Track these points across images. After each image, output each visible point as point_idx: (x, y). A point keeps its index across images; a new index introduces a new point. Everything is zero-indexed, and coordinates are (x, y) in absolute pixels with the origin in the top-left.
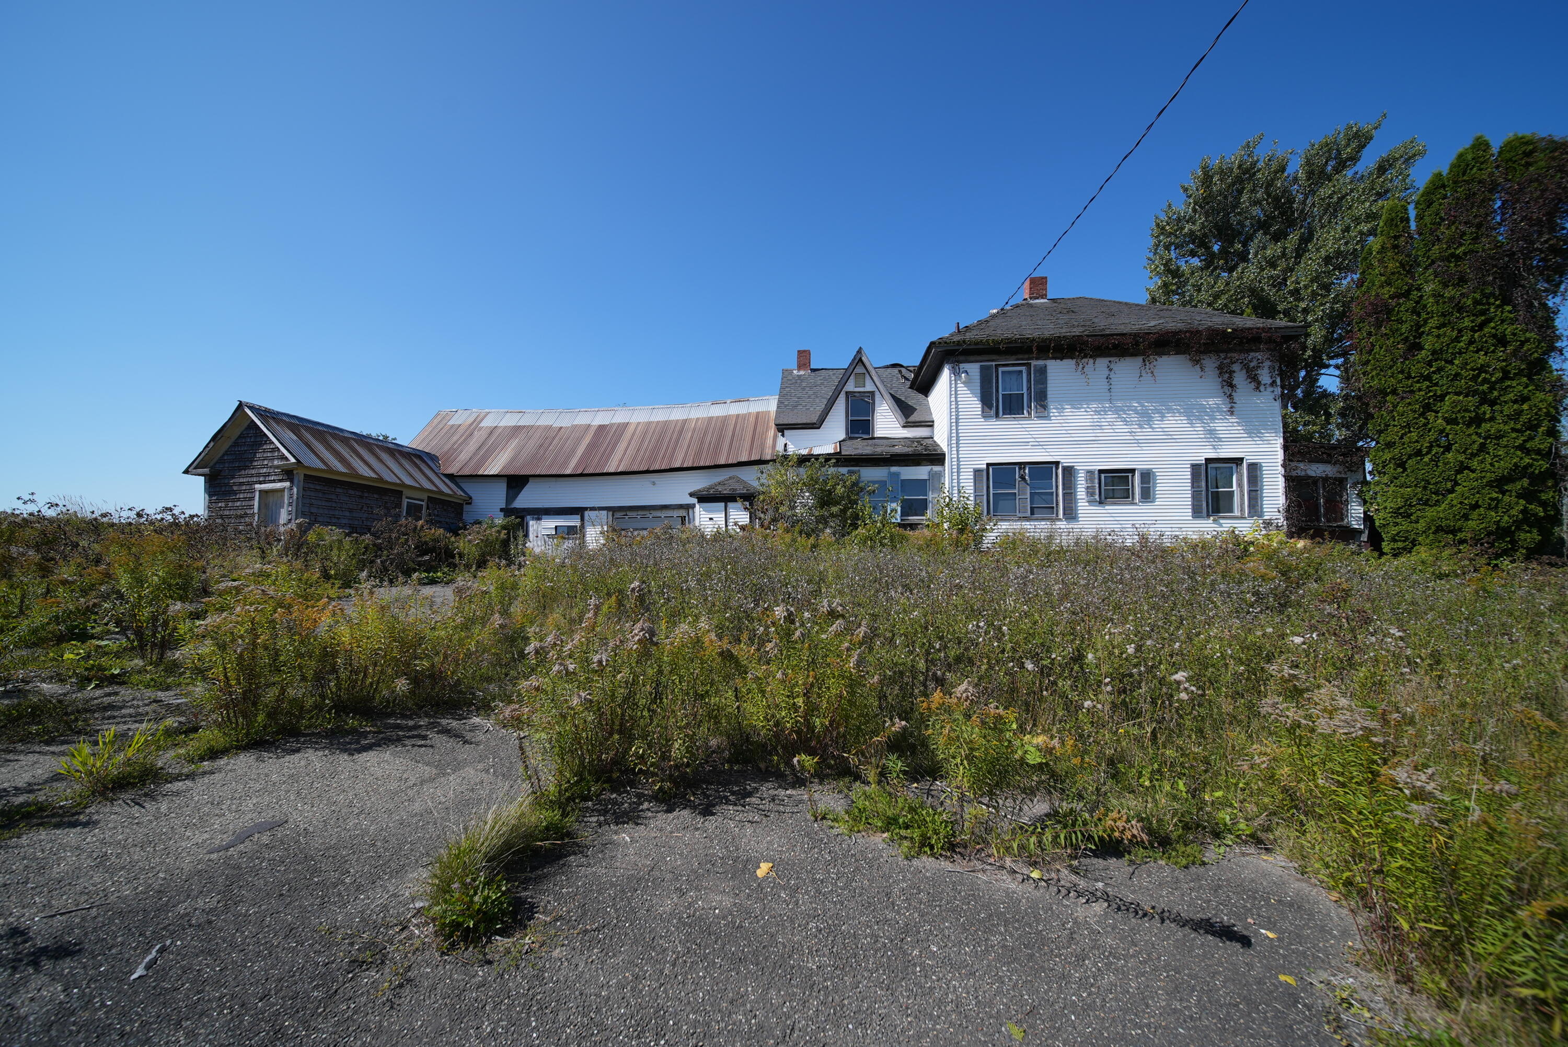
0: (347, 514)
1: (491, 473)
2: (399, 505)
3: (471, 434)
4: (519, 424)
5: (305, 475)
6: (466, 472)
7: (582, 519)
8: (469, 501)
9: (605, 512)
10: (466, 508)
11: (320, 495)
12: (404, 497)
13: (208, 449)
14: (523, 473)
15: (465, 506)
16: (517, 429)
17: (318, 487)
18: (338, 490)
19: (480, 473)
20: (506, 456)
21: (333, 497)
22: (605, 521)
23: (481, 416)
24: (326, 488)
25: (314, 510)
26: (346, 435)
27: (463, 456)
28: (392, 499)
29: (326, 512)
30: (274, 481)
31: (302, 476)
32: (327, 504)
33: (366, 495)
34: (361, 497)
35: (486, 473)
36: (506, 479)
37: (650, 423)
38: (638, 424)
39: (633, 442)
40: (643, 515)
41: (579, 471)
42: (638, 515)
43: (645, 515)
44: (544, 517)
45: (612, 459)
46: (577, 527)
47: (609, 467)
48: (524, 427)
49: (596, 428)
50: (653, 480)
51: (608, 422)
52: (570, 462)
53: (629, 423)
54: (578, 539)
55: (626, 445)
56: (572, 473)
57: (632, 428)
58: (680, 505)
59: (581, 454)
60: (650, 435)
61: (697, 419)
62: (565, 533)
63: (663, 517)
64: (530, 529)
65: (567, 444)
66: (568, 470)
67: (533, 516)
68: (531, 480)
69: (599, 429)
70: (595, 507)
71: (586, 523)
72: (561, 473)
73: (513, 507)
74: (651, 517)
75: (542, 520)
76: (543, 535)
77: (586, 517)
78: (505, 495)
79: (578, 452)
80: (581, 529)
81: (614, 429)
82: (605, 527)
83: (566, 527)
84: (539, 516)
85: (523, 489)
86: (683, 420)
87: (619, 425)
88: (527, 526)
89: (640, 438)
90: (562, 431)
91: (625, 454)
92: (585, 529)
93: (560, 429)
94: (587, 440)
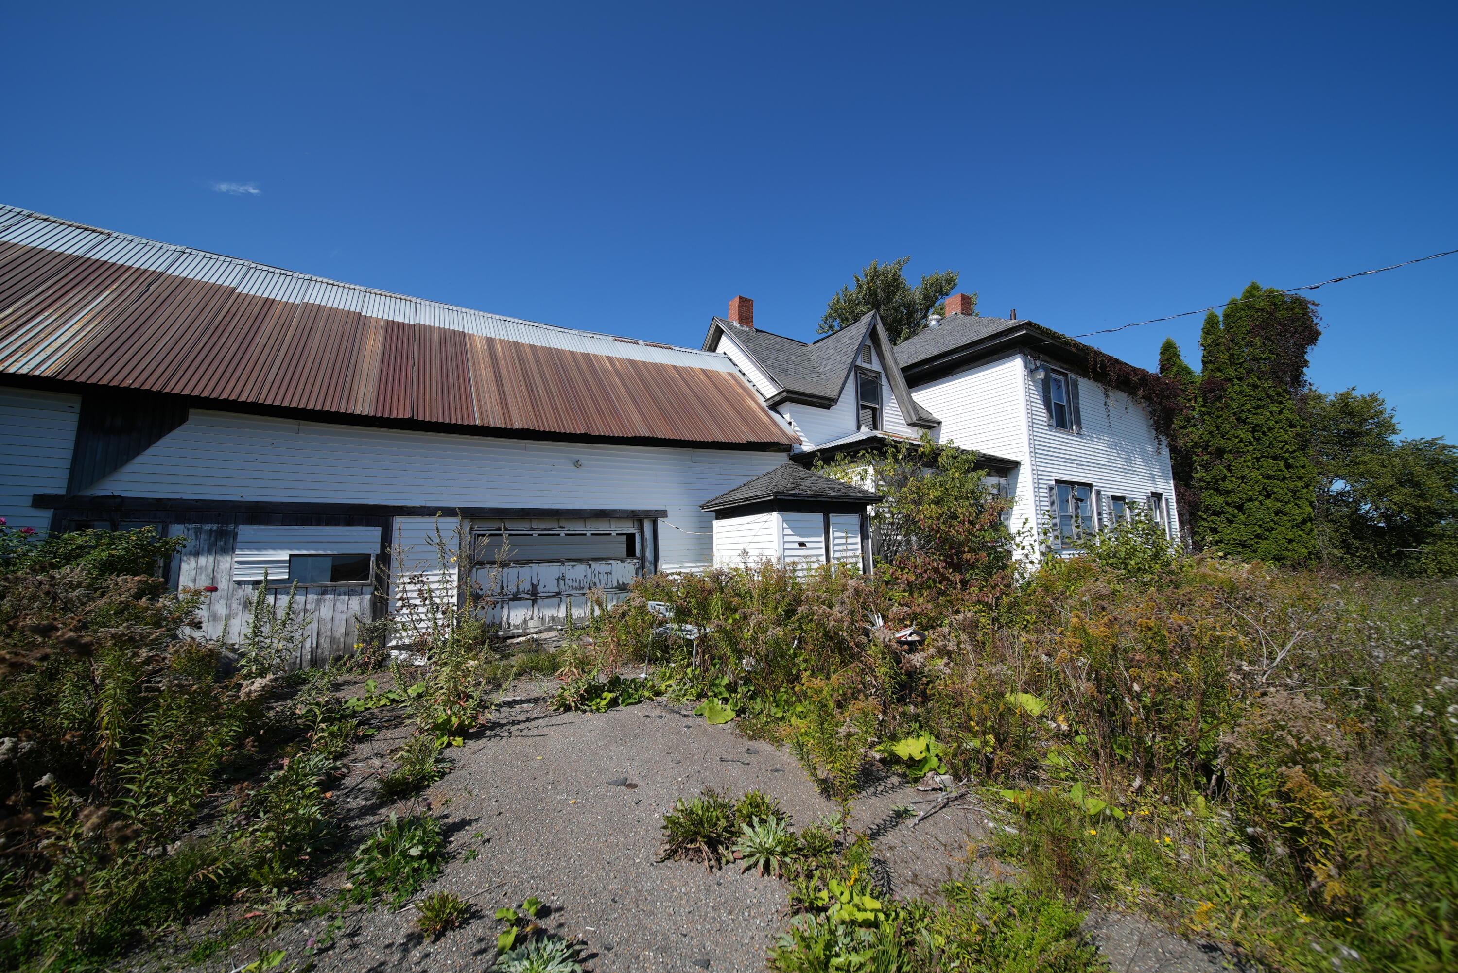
4: (99, 256)
7: (386, 539)
9: (451, 524)
14: (178, 387)
16: (91, 270)
20: (73, 326)
22: (452, 544)
36: (76, 403)
37: (516, 345)
38: (490, 341)
39: (504, 372)
40: (545, 530)
41: (402, 412)
42: (532, 529)
43: (550, 530)
44: (245, 531)
45: (479, 400)
46: (368, 556)
47: (481, 414)
48: (123, 269)
49: (382, 325)
50: (577, 457)
51: (409, 320)
52: (355, 387)
53: (463, 333)
54: (371, 589)
55: (491, 375)
56: (379, 415)
57: (480, 346)
58: (633, 511)
59: (375, 372)
60: (534, 367)
61: (608, 358)
62: (329, 574)
63: (589, 534)
64: (184, 566)
65: (316, 342)
66: (359, 406)
67: (207, 527)
68: (195, 416)
69: (393, 329)
70: (422, 507)
71: (395, 549)
72: (342, 411)
73: (108, 493)
74: (562, 535)
75: (239, 538)
76: (239, 583)
77: (395, 533)
78: (69, 454)
79: (365, 368)
80: (378, 565)
81: (436, 337)
82: (453, 559)
83: (330, 559)
84: (231, 527)
85: (159, 436)
86: (582, 354)
87: (443, 332)
88: (168, 558)
89: (514, 367)
90: (277, 311)
91: (502, 392)
92: (394, 564)
93: (269, 303)
94: (373, 345)
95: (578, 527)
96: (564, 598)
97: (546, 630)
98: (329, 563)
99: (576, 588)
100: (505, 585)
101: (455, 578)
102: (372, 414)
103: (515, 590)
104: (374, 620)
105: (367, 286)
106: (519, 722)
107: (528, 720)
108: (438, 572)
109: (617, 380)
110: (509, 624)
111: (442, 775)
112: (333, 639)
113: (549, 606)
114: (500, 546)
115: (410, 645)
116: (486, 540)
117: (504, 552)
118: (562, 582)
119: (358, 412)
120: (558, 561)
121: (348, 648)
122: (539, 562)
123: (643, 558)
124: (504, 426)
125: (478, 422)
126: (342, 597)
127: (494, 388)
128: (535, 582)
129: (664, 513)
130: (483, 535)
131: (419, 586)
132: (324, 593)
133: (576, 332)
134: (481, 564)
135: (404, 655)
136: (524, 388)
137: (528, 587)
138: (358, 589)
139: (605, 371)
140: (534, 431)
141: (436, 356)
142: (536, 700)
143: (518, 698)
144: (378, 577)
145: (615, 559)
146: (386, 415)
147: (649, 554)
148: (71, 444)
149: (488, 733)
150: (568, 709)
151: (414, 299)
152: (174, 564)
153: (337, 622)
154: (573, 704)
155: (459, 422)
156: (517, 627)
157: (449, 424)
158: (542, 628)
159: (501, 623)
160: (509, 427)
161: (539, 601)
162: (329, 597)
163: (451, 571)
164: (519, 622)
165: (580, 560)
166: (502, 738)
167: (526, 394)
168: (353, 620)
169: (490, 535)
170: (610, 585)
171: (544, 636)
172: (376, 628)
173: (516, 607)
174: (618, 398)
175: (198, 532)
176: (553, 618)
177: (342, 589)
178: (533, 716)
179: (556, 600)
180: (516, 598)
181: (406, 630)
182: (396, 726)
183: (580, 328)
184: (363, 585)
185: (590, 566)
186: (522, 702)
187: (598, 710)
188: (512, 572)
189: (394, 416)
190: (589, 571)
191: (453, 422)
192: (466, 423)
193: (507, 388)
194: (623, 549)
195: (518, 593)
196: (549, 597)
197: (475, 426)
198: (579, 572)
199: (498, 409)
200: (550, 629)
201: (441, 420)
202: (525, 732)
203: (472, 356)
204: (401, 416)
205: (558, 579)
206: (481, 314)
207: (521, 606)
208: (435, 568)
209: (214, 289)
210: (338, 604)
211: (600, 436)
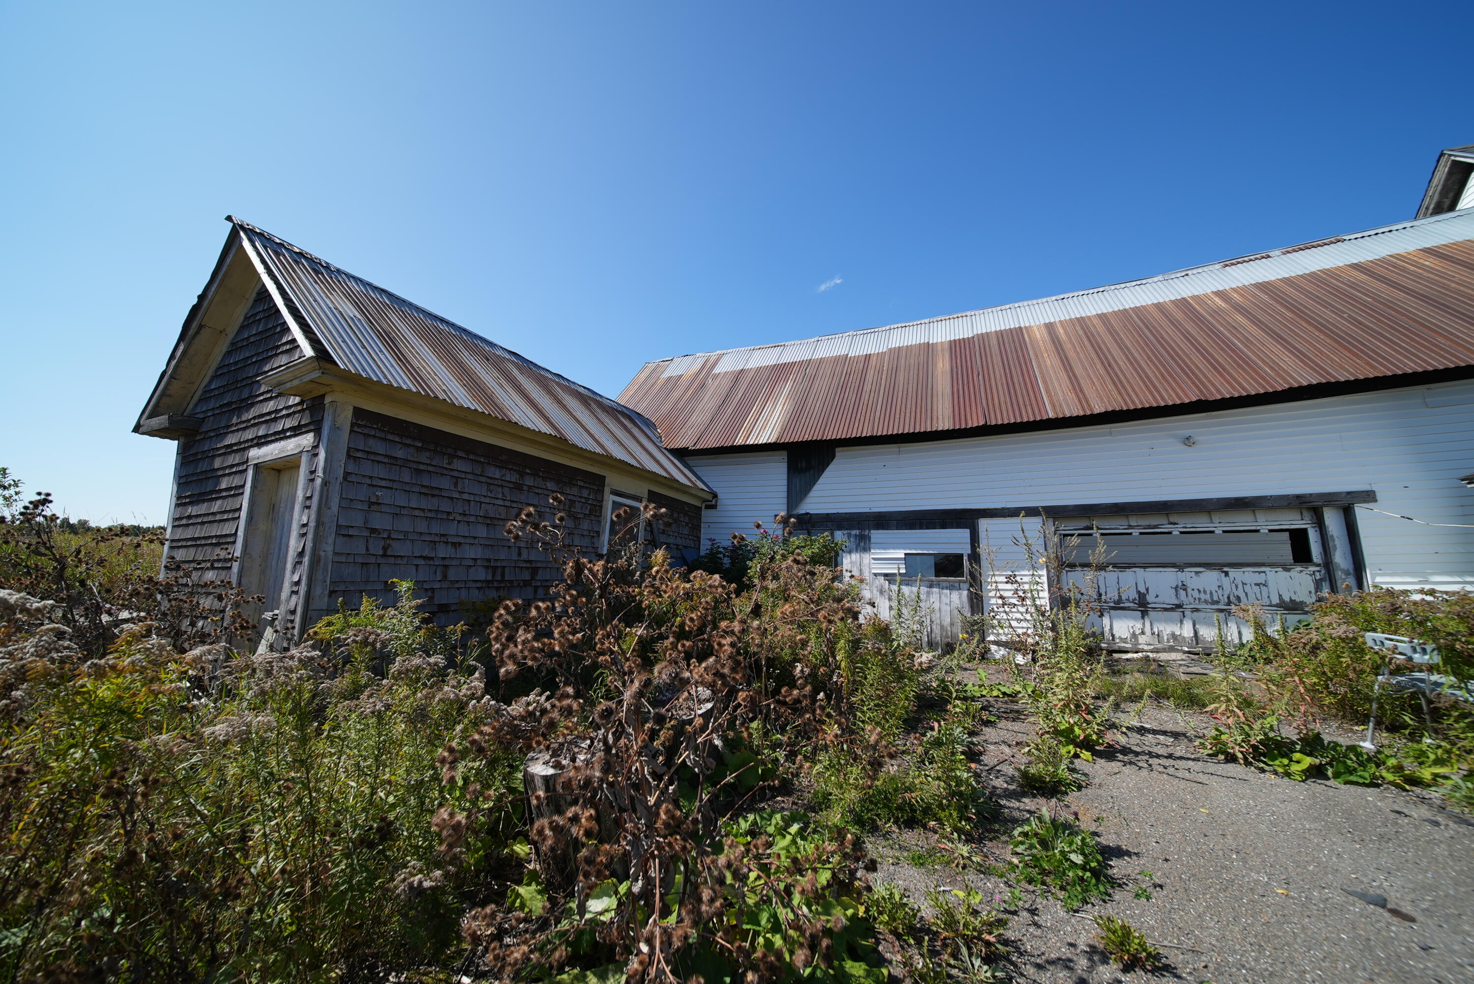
0: (481, 531)
1: (762, 440)
2: (596, 510)
3: (703, 385)
4: (782, 361)
5: (358, 412)
6: (711, 442)
7: (975, 540)
8: (712, 501)
9: (1034, 524)
10: (707, 515)
11: (406, 476)
12: (607, 490)
13: (174, 363)
14: (830, 435)
15: (704, 512)
16: (780, 372)
17: (400, 453)
18: (458, 465)
19: (739, 441)
20: (779, 408)
21: (445, 483)
22: (1037, 545)
23: (712, 360)
24: (424, 457)
25: (381, 522)
26: (499, 353)
27: (699, 417)
28: (585, 493)
29: (422, 527)
30: (281, 436)
31: (349, 413)
32: (425, 503)
33: (529, 481)
34: (518, 487)
35: (750, 441)
36: (783, 455)
37: (1081, 321)
38: (1050, 327)
39: (1071, 354)
40: (1149, 527)
41: (975, 421)
42: (1130, 527)
43: (1156, 527)
44: (876, 535)
45: (1048, 391)
46: (962, 556)
47: (1054, 406)
48: (793, 364)
49: (947, 346)
50: (1186, 433)
51: (968, 334)
52: (935, 407)
53: (1020, 328)
54: (966, 586)
55: (1057, 362)
56: (957, 427)
57: (1040, 335)
58: (1298, 497)
59: (948, 390)
60: (1108, 339)
61: (1218, 293)
62: (933, 571)
63: (1218, 531)
64: (844, 561)
65: (902, 378)
66: (940, 421)
67: (854, 532)
68: (840, 452)
69: (957, 347)
70: (1003, 509)
71: (983, 550)
72: (929, 430)
73: (804, 512)
74: (1176, 533)
75: (872, 540)
76: (875, 575)
77: (982, 535)
78: (785, 489)
79: (940, 388)
80: (971, 564)
81: (994, 342)
82: (1042, 560)
83: (932, 557)
84: (867, 532)
85: (823, 471)
86: (1172, 302)
87: (1000, 334)
88: (837, 555)
89: (1083, 346)
90: (873, 360)
91: (1073, 378)
92: (984, 563)
93: (868, 357)
94: (943, 366)
95: (1200, 523)
96: (1187, 613)
97: (1164, 650)
98: (931, 561)
99: (1206, 602)
100: (1102, 591)
101: (1045, 579)
102: (951, 428)
103: (1116, 598)
104: (972, 614)
105: (930, 317)
106: (1158, 756)
107: (1170, 756)
108: (1026, 573)
109: (1239, 318)
110: (1113, 636)
111: (1080, 787)
112: (942, 627)
113: (1167, 621)
114: (1094, 546)
115: (1007, 642)
116: (1075, 541)
117: (1100, 552)
118: (1182, 593)
119: (940, 429)
120: (1173, 565)
121: (954, 636)
122: (1145, 566)
123: (1328, 564)
124: (1081, 413)
125: (1051, 415)
126: (945, 591)
127: (1063, 376)
128: (1143, 590)
129: (1369, 496)
130: (1072, 535)
131: (1015, 586)
132: (931, 586)
133: (1160, 278)
134: (1072, 566)
135: (1003, 652)
136: (1099, 366)
137: (1133, 595)
138: (957, 585)
139: (1216, 312)
140: (1121, 411)
141: (997, 360)
142: (1176, 735)
143: (1147, 726)
144: (971, 574)
145: (1271, 565)
146: (963, 427)
147: (1341, 558)
148: (785, 482)
149: (1120, 757)
150: (1231, 759)
151: (968, 313)
152: (839, 559)
153: (943, 613)
154: (1240, 755)
155: (1032, 419)
156: (1124, 640)
157: (1021, 423)
158: (1159, 646)
159: (1102, 634)
160: (1088, 413)
161: (1151, 613)
162: (935, 590)
163: (1040, 573)
164: (1126, 635)
165: (1208, 566)
166: (1140, 768)
167: (1102, 371)
168: (956, 612)
169: (1079, 535)
170: (1266, 601)
171: (1163, 656)
172: (976, 623)
173: (1119, 617)
174: (1247, 342)
175: (849, 535)
176: (1174, 636)
177: (945, 584)
178: (1178, 754)
179: (1177, 615)
180: (1118, 606)
181: (1002, 627)
182: (1014, 720)
183: (1163, 272)
184: (960, 582)
185: (1227, 574)
186: (1155, 732)
187: (1288, 774)
188: (1110, 577)
189: (969, 426)
190: (1226, 582)
191: (1025, 420)
192: (1038, 418)
193: (1079, 371)
194: (1286, 551)
195: (1120, 600)
196: (1166, 610)
197: (1049, 420)
198: (1209, 580)
199: (1071, 396)
200: (1171, 649)
201: (1012, 421)
202: (1171, 771)
203: (1034, 348)
204: (975, 425)
205: (1176, 588)
206: (1035, 302)
207: (1126, 617)
208: (1023, 569)
209: (837, 360)
210: (943, 597)
211: (1223, 399)
